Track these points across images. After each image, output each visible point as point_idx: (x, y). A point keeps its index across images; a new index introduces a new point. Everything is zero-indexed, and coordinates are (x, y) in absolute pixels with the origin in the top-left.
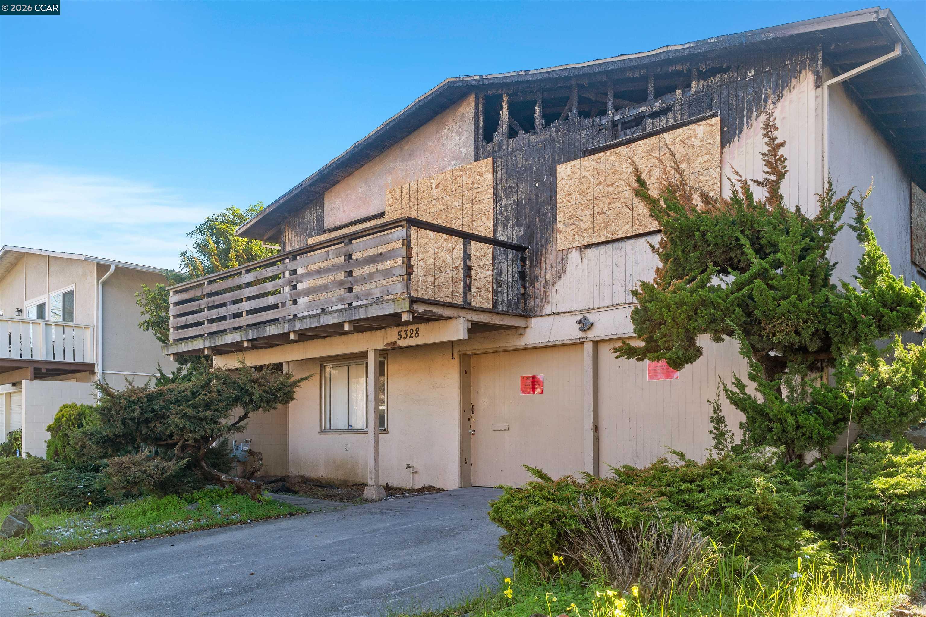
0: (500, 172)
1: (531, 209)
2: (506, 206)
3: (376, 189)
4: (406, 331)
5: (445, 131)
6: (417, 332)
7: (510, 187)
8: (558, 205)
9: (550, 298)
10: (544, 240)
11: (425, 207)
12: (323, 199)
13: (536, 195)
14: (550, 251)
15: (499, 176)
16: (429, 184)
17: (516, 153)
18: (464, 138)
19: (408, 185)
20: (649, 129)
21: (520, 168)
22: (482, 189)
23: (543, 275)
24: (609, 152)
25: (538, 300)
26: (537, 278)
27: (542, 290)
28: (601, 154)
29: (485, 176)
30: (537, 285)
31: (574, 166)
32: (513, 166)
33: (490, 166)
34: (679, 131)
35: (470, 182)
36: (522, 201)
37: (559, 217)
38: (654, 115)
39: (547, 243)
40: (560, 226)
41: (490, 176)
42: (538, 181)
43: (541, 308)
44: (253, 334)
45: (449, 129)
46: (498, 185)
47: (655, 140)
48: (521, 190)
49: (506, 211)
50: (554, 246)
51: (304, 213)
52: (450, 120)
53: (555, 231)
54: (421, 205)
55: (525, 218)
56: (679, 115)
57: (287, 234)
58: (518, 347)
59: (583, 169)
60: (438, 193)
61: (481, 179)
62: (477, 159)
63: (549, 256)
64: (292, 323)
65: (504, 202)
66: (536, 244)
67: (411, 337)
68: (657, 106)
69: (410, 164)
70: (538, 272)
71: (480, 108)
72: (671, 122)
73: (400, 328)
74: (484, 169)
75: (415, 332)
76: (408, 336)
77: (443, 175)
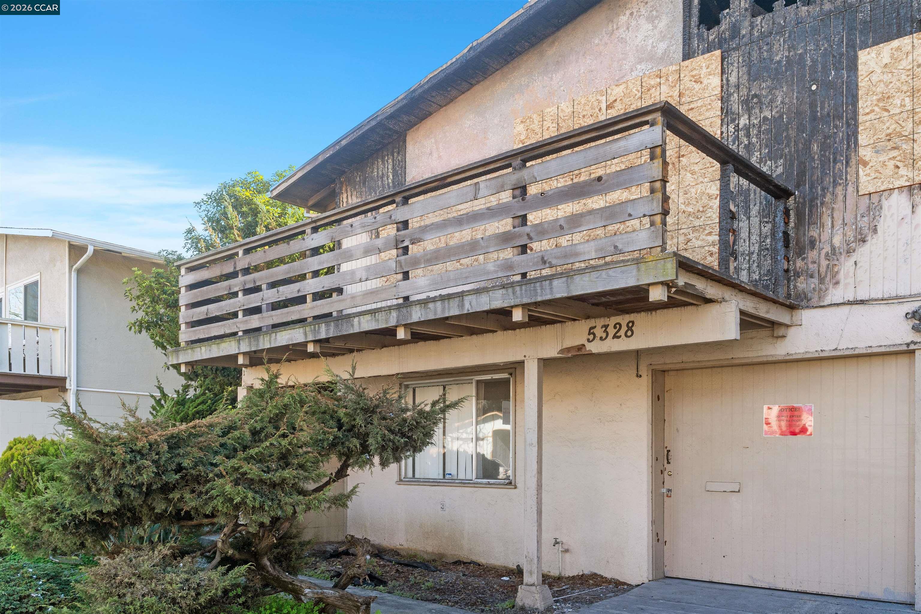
0: (734, 74)
1: (801, 129)
2: (747, 129)
4: (606, 326)
6: (630, 329)
7: (755, 96)
8: (861, 119)
9: (841, 276)
10: (828, 180)
12: (405, 141)
13: (813, 105)
14: (840, 197)
15: (733, 79)
16: (596, 104)
17: (768, 39)
18: (662, 24)
19: (555, 108)
21: (779, 62)
22: (700, 103)
23: (825, 236)
25: (815, 281)
26: (812, 244)
27: (824, 263)
29: (705, 82)
30: (812, 255)
32: (762, 60)
33: (716, 65)
35: (676, 93)
36: (781, 117)
37: (862, 139)
39: (835, 184)
40: (865, 153)
41: (716, 81)
42: (814, 81)
43: (821, 293)
44: (327, 331)
46: (730, 95)
48: (779, 99)
49: (748, 136)
50: (850, 189)
51: (373, 164)
53: (853, 162)
55: (788, 145)
57: (345, 196)
58: (770, 359)
59: (917, 52)
61: (697, 86)
62: (687, 56)
63: (839, 205)
64: (404, 310)
65: (743, 121)
66: (812, 187)
67: (615, 337)
69: (557, 77)
70: (814, 233)
73: (591, 323)
74: (704, 70)
75: (624, 328)
76: (611, 335)
77: (622, 87)
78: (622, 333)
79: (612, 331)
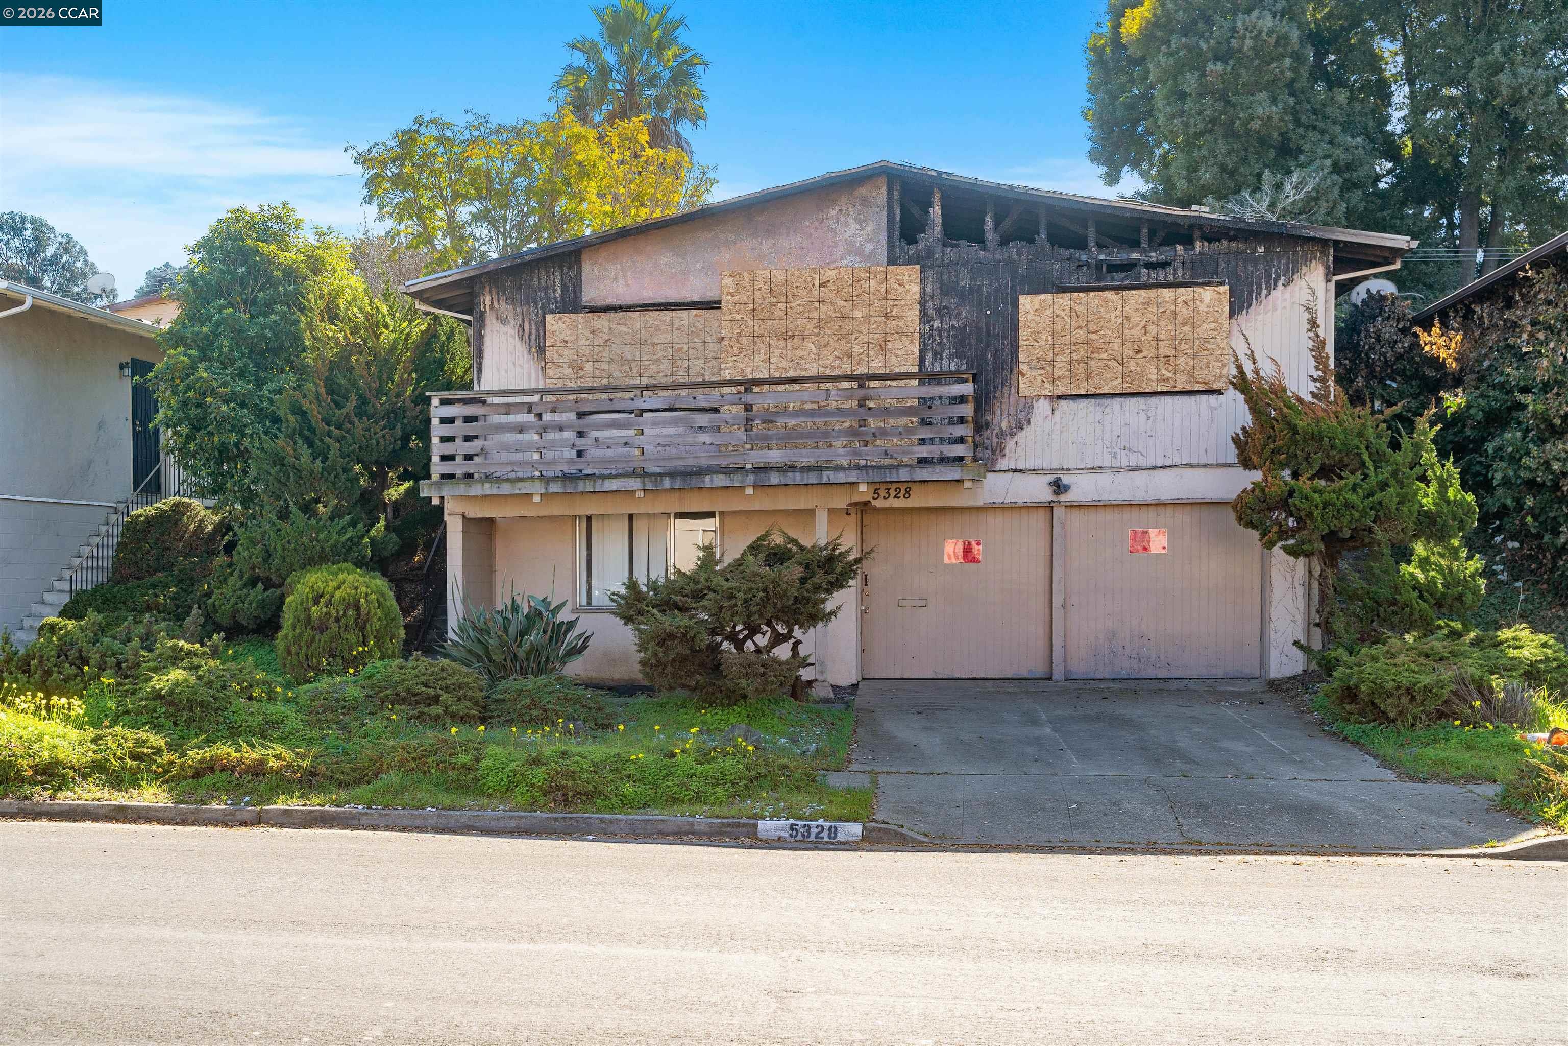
0: (930, 286)
1: (979, 340)
2: (940, 331)
3: (699, 266)
4: (889, 489)
5: (833, 212)
7: (945, 307)
8: (1021, 343)
9: (1007, 451)
10: (998, 381)
11: (801, 309)
13: (987, 325)
14: (1006, 395)
15: (929, 289)
16: (809, 279)
17: (956, 268)
18: (869, 229)
19: (767, 272)
20: (1144, 279)
21: (964, 287)
22: (902, 302)
23: (995, 422)
24: (1092, 294)
25: (989, 452)
26: (987, 425)
27: (995, 440)
28: (1082, 295)
29: (908, 287)
30: (987, 433)
31: (1044, 301)
32: (951, 281)
33: (916, 276)
34: (1181, 290)
35: (883, 290)
36: (965, 328)
37: (1021, 357)
38: (1150, 266)
39: (1003, 385)
40: (1023, 367)
41: (916, 289)
42: (989, 308)
45: (841, 210)
46: (927, 301)
47: (1152, 293)
48: (964, 314)
49: (940, 336)
50: (1013, 390)
52: (843, 199)
53: (1015, 371)
54: (793, 305)
55: (970, 350)
56: (1180, 273)
57: (488, 298)
59: (1056, 307)
60: (826, 293)
61: (901, 289)
62: (892, 261)
63: (1005, 400)
65: (936, 324)
66: (987, 384)
67: (896, 497)
68: (1153, 257)
69: (768, 243)
70: (989, 418)
71: (896, 196)
72: (1171, 279)
73: (877, 485)
74: (907, 278)
75: (903, 492)
76: (892, 495)
77: (835, 272)
78: (901, 495)
79: (893, 493)
